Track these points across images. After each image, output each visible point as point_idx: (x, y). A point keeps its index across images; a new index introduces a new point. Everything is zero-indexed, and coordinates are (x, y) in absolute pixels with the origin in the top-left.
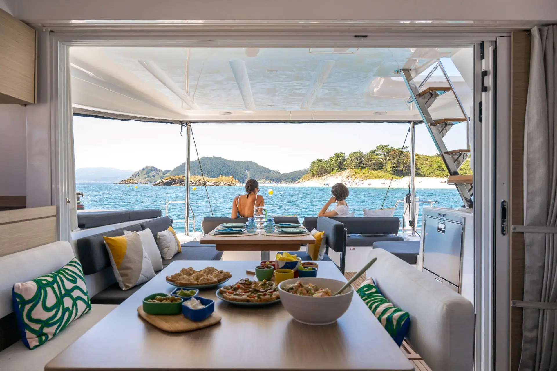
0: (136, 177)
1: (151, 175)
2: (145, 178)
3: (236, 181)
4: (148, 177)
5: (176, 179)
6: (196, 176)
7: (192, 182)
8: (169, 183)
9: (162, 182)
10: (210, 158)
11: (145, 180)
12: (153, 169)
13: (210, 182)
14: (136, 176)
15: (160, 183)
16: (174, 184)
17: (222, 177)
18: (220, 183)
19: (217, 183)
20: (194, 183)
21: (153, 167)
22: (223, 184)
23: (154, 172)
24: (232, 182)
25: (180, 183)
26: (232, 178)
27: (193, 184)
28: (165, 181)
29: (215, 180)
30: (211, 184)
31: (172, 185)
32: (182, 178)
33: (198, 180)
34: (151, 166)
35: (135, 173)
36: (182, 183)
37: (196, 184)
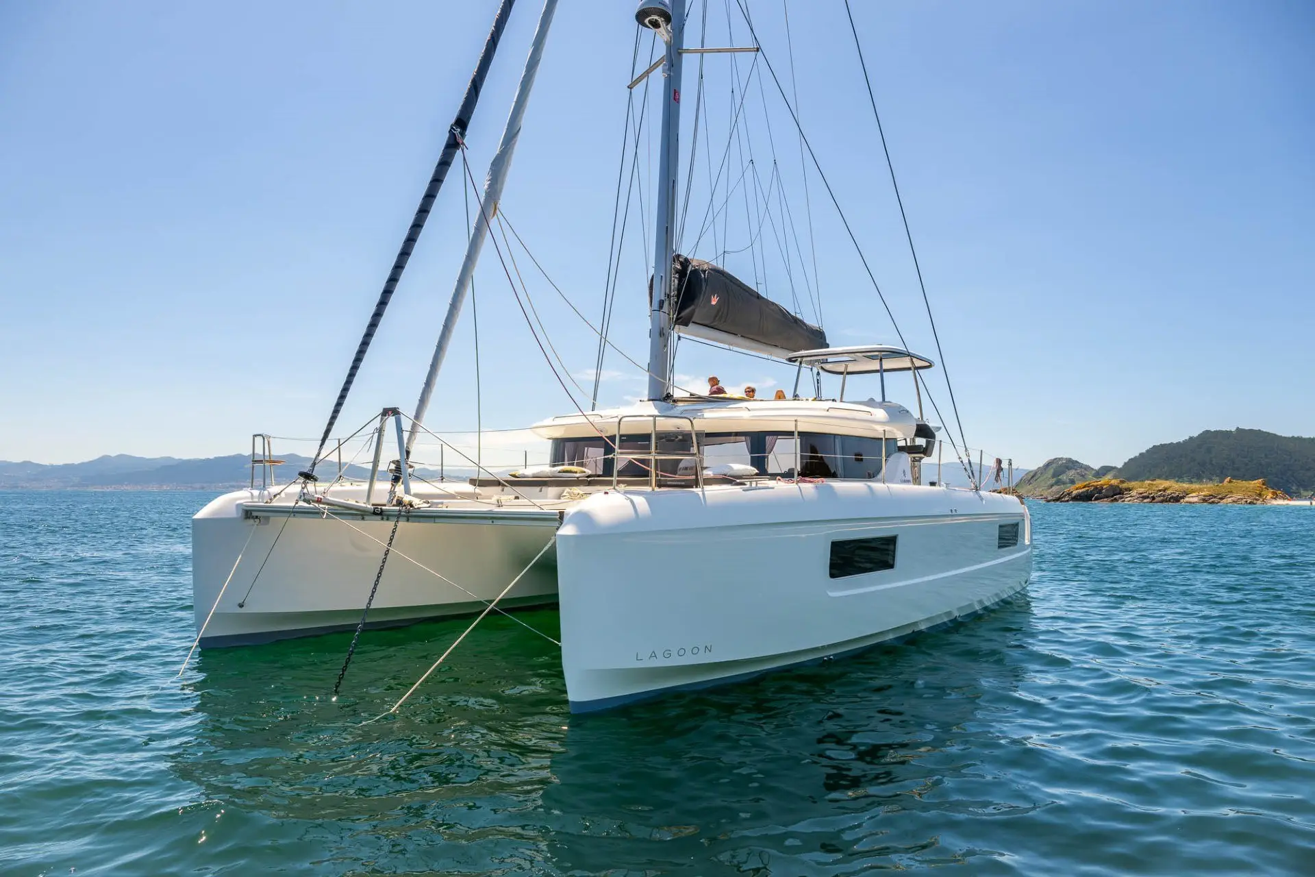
0: (1031, 483)
1: (1065, 478)
2: (1052, 486)
3: (1274, 493)
4: (1058, 483)
5: (1102, 489)
6: (1158, 482)
7: (1144, 494)
8: (1085, 497)
9: (1069, 494)
10: (1226, 434)
11: (1050, 490)
12: (1071, 464)
13: (1194, 494)
14: (1029, 481)
15: (1062, 498)
16: (1097, 499)
17: (1230, 482)
18: (1221, 499)
19: (1215, 497)
20: (1148, 497)
21: (1070, 460)
22: (1230, 500)
23: (1073, 472)
24: (1260, 495)
25: (1112, 496)
26: (1263, 484)
27: (1145, 501)
28: (1075, 493)
29: (1207, 488)
30: (1195, 499)
31: (1091, 500)
32: (1118, 487)
33: (1160, 491)
34: (1065, 457)
35: (1026, 474)
36: (1118, 496)
37: (1153, 498)
